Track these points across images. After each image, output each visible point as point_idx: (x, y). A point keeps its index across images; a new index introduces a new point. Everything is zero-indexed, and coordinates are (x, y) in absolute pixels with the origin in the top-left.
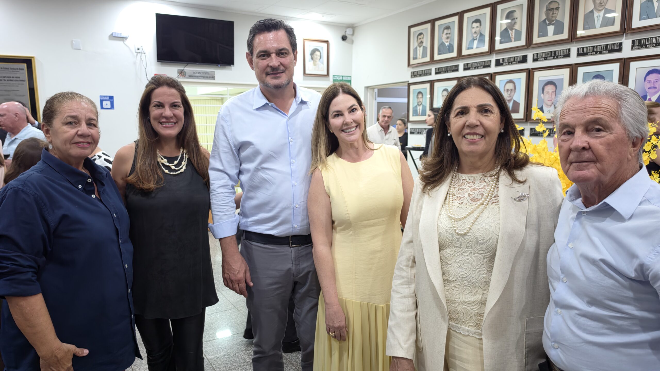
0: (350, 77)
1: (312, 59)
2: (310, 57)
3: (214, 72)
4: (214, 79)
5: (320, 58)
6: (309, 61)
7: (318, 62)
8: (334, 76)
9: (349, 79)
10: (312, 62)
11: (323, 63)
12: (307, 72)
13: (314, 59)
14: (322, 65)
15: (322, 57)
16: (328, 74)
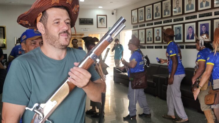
1: (100, 22)
8: (109, 28)
10: (100, 23)
14: (104, 24)
15: (104, 21)
16: (107, 27)
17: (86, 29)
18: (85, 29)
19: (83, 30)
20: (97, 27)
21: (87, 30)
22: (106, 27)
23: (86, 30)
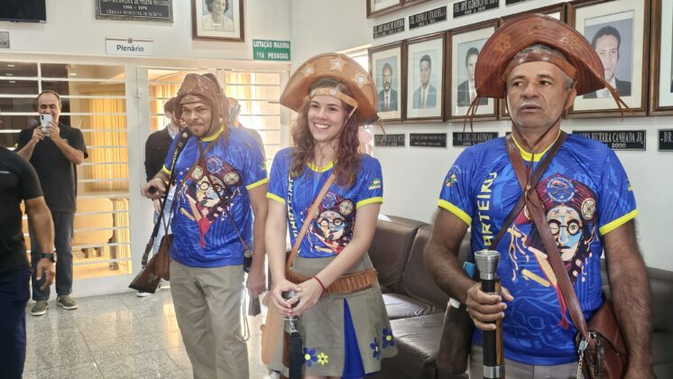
0: (289, 42)
1: (210, 9)
2: (206, 6)
3: (8, 33)
4: (9, 47)
5: (227, 9)
6: (204, 14)
7: (222, 16)
8: (256, 40)
9: (285, 46)
10: (210, 15)
11: (232, 18)
12: (200, 33)
13: (214, 10)
14: (230, 21)
15: (229, 6)
16: (242, 38)
17: (135, 44)
18: (126, 44)
19: (119, 47)
20: (195, 35)
21: (141, 49)
22: (237, 35)
23: (133, 49)
